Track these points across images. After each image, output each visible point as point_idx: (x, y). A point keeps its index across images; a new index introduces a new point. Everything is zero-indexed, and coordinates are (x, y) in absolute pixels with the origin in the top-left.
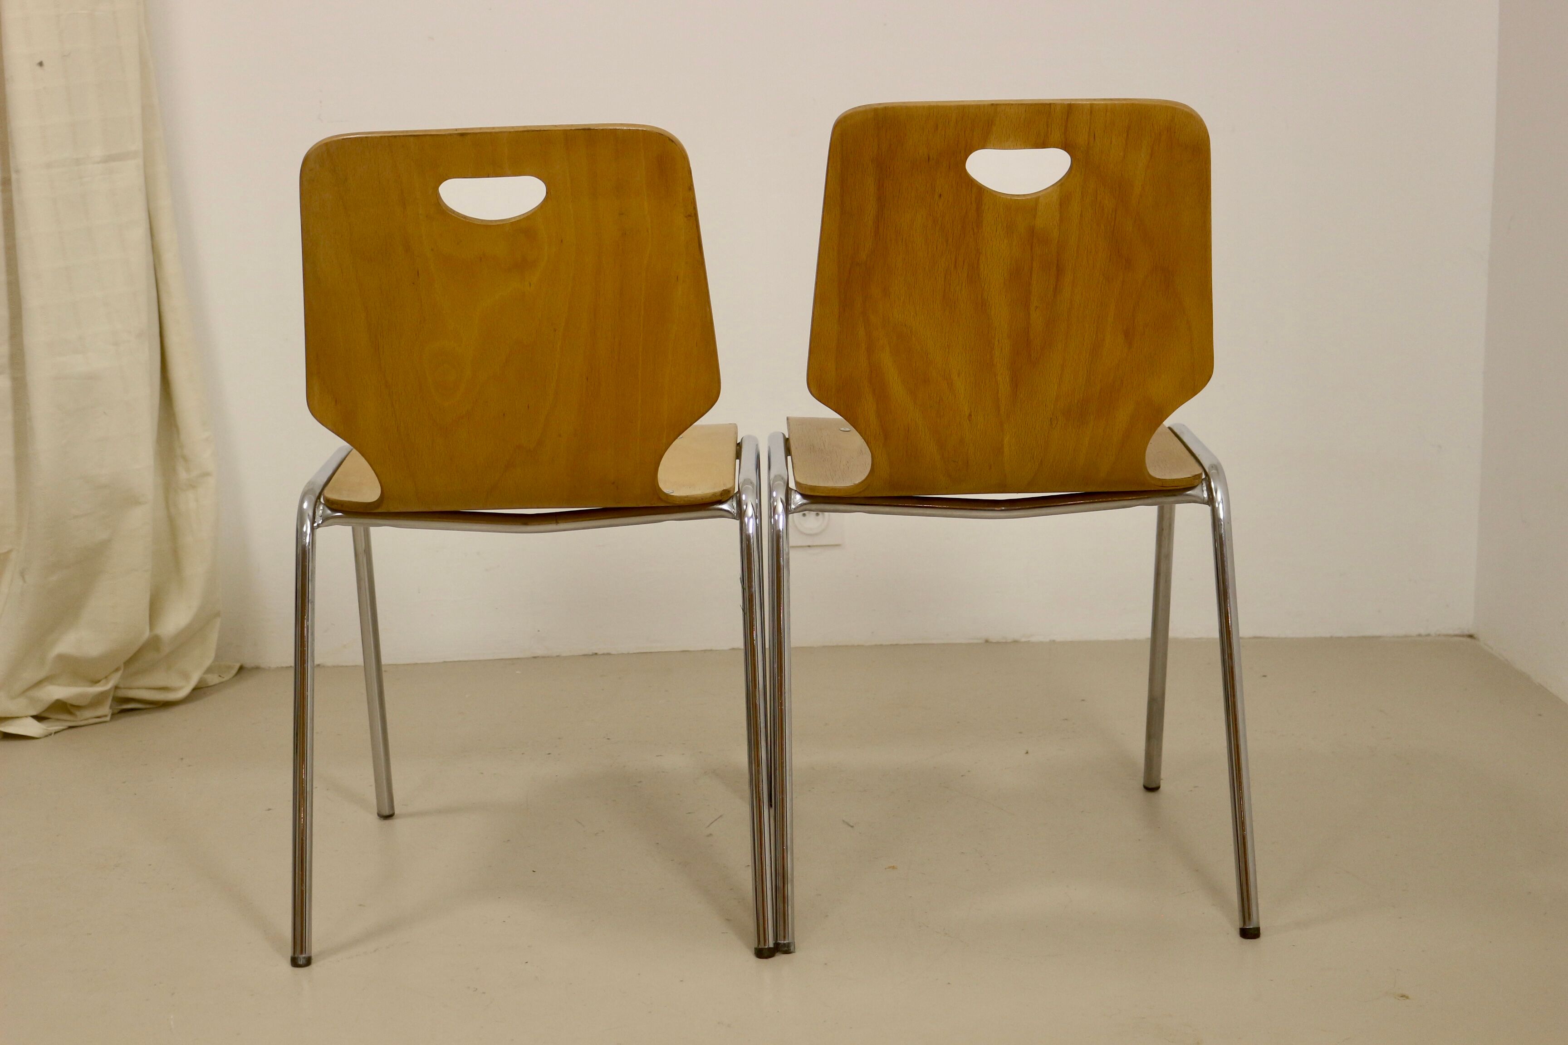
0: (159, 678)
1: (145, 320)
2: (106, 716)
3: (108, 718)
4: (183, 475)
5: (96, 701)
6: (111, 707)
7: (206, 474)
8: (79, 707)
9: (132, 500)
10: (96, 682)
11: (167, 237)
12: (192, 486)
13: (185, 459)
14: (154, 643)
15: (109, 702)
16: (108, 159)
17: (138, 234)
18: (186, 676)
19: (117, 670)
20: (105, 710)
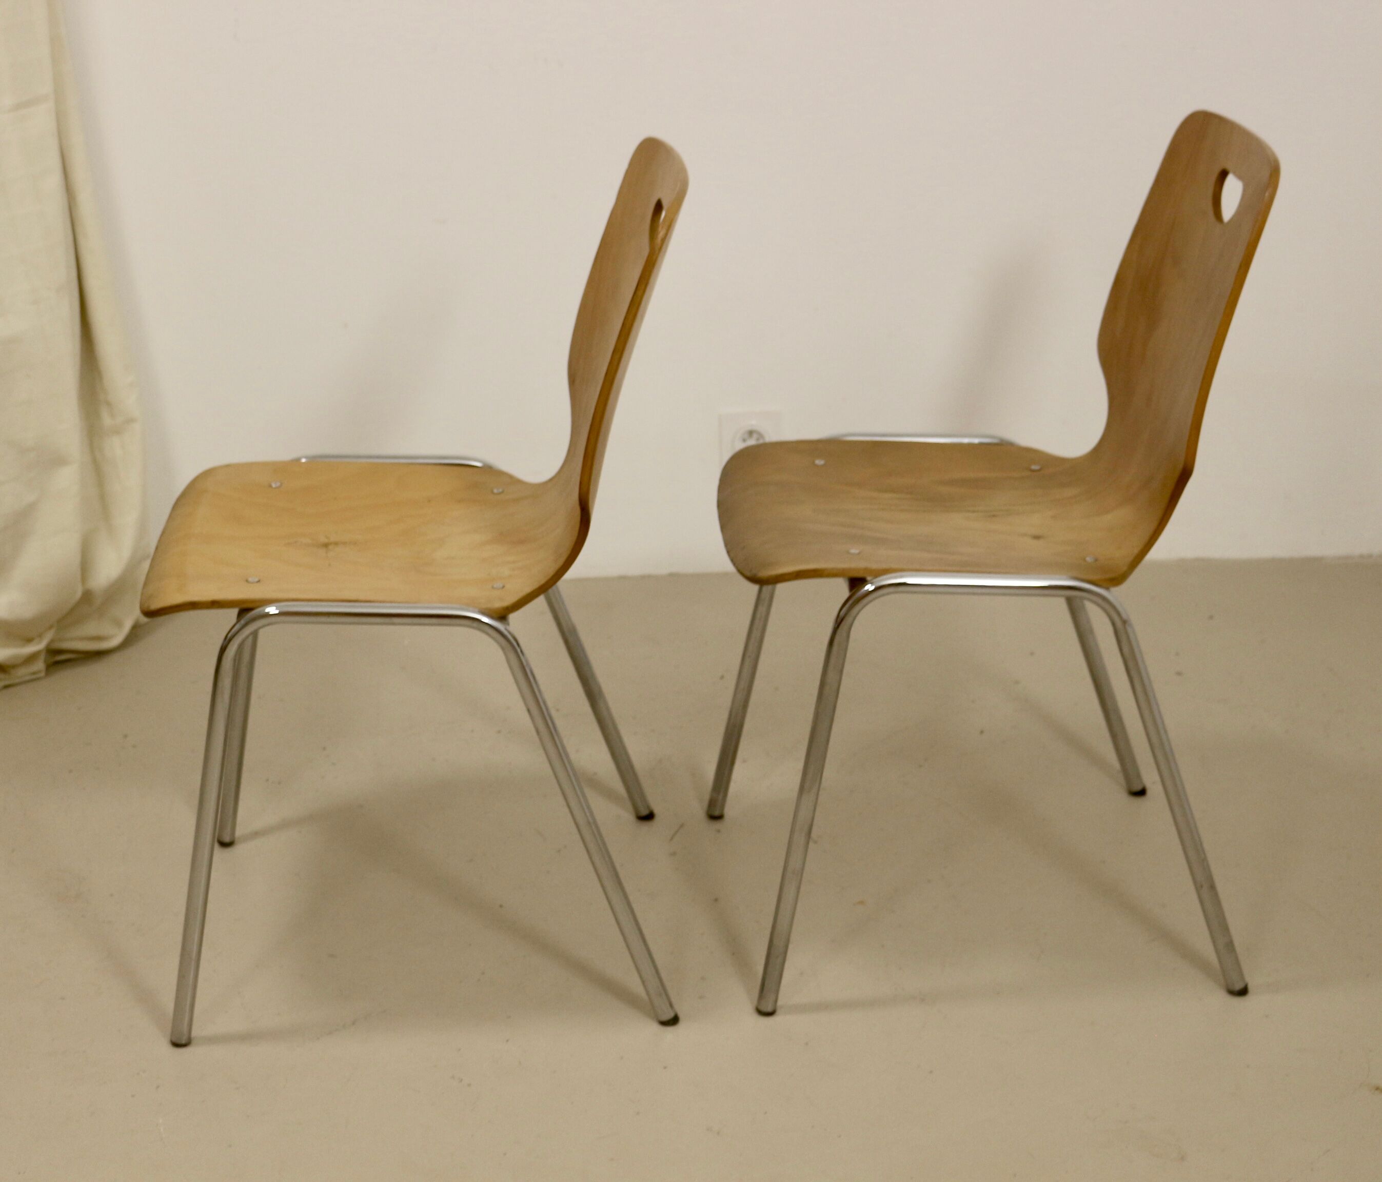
0: (91, 628)
1: (64, 273)
2: (40, 672)
3: (43, 674)
4: (107, 420)
5: (31, 659)
6: (45, 661)
7: (131, 421)
8: (14, 666)
9: (58, 461)
10: (29, 640)
11: (80, 176)
12: (117, 431)
13: (108, 404)
14: (88, 596)
15: (42, 657)
16: (18, 107)
17: (54, 181)
18: (119, 624)
19: (50, 627)
20: (40, 665)
